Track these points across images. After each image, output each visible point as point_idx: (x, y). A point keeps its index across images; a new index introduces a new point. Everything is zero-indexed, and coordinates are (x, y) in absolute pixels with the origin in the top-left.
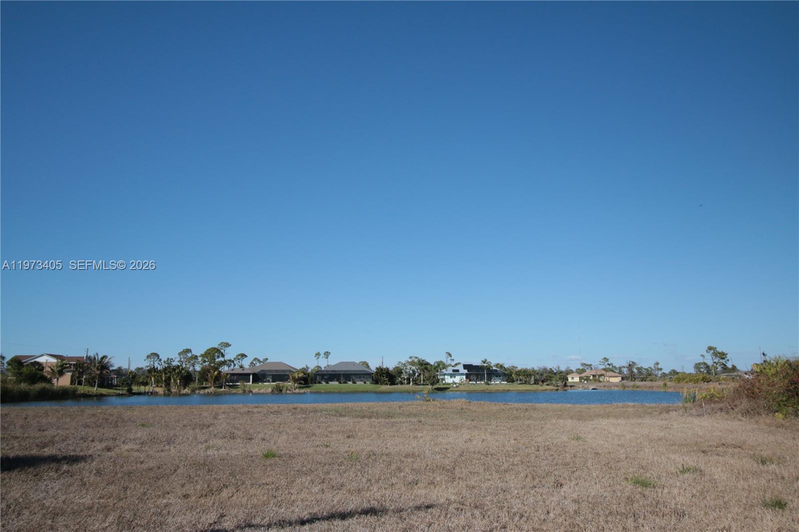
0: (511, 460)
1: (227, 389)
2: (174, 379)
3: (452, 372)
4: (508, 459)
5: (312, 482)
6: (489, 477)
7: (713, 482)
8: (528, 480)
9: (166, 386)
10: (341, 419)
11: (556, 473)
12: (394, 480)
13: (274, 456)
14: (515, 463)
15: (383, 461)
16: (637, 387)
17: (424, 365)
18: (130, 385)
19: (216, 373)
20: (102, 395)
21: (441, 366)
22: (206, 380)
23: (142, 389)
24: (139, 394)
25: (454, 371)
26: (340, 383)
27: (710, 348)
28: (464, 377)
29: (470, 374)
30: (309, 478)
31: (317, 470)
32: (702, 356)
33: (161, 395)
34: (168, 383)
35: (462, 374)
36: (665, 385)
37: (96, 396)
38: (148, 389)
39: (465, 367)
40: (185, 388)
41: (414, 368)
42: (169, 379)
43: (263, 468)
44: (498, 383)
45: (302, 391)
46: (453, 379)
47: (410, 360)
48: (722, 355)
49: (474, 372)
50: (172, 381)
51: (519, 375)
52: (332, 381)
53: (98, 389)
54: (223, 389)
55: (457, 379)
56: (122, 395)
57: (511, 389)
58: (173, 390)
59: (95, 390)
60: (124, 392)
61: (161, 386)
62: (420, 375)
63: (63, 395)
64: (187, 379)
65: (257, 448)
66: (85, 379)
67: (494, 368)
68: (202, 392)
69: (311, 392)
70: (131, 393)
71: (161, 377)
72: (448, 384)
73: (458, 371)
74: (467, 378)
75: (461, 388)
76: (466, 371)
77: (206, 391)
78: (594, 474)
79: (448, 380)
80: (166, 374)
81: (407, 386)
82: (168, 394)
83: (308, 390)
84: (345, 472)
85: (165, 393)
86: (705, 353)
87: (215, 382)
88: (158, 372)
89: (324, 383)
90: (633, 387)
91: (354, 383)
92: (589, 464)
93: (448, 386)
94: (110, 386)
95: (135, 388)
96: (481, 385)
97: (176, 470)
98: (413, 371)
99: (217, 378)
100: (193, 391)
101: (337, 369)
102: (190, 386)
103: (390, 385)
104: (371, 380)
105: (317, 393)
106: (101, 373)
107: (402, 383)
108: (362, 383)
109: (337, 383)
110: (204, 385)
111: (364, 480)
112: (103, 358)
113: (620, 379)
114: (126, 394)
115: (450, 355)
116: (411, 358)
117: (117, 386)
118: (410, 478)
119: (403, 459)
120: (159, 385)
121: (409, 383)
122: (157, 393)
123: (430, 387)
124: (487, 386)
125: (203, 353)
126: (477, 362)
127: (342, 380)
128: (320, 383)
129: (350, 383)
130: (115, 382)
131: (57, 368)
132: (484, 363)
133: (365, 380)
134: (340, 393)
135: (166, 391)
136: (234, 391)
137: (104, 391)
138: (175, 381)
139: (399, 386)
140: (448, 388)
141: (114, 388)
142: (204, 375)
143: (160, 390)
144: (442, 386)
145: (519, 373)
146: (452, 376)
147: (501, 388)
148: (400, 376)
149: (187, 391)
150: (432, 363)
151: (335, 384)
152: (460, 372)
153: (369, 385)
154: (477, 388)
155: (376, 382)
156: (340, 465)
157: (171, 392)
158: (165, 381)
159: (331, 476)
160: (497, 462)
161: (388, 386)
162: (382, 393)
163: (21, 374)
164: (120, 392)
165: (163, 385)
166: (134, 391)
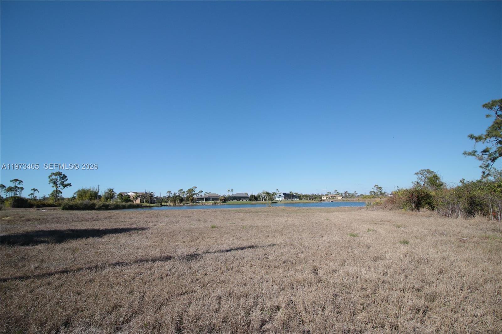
0: (303, 228)
1: (196, 204)
3: (278, 196)
4: (302, 227)
5: (230, 236)
6: (295, 234)
7: (380, 234)
8: (310, 235)
10: (239, 214)
11: (320, 232)
12: (260, 235)
13: (215, 227)
14: (305, 229)
15: (256, 228)
16: (348, 201)
17: (268, 194)
18: (161, 203)
19: (192, 198)
20: (151, 206)
21: (274, 194)
22: (189, 200)
23: (166, 204)
24: (165, 206)
25: (279, 196)
26: (237, 201)
27: (376, 186)
28: (283, 198)
29: (285, 197)
30: (228, 235)
31: (231, 232)
32: (373, 188)
33: (172, 206)
34: (175, 202)
35: (282, 197)
36: (359, 199)
37: (149, 207)
38: (167, 204)
39: (284, 194)
40: (181, 203)
41: (264, 195)
42: (175, 200)
43: (211, 232)
44: (296, 200)
45: (223, 204)
46: (279, 199)
47: (263, 192)
48: (380, 188)
49: (287, 196)
51: (304, 197)
52: (234, 200)
54: (195, 204)
55: (281, 199)
56: (158, 206)
57: (301, 202)
58: (177, 204)
59: (149, 204)
60: (159, 205)
62: (267, 197)
63: (137, 207)
64: (182, 200)
65: (209, 225)
66: (145, 201)
67: (294, 194)
68: (187, 205)
69: (227, 204)
70: (161, 205)
71: (172, 199)
72: (278, 201)
73: (281, 196)
74: (284, 198)
75: (282, 202)
76: (284, 196)
77: (189, 204)
78: (335, 232)
79: (277, 199)
80: (174, 198)
81: (262, 201)
82: (175, 205)
83: (226, 204)
84: (242, 233)
86: (374, 188)
87: (192, 201)
89: (231, 201)
90: (347, 200)
91: (242, 201)
92: (333, 229)
93: (277, 201)
94: (154, 203)
95: (163, 204)
96: (289, 201)
97: (180, 233)
98: (264, 196)
99: (192, 200)
100: (184, 204)
101: (236, 196)
102: (183, 203)
103: (256, 201)
104: (248, 199)
105: (229, 204)
106: (151, 198)
107: (260, 201)
108: (245, 201)
109: (236, 201)
110: (188, 202)
111: (249, 236)
112: (151, 193)
113: (342, 197)
115: (278, 190)
116: (263, 191)
117: (157, 203)
118: (266, 234)
119: (263, 228)
120: (172, 202)
121: (263, 200)
123: (270, 202)
124: (292, 201)
125: (187, 191)
126: (288, 192)
127: (238, 200)
128: (230, 201)
129: (241, 201)
130: (156, 201)
131: (135, 197)
132: (291, 192)
133: (246, 199)
134: (237, 204)
136: (199, 204)
137: (152, 205)
138: (177, 201)
139: (259, 201)
140: (277, 202)
142: (187, 199)
143: (172, 204)
144: (275, 201)
145: (304, 196)
146: (278, 197)
147: (297, 202)
148: (259, 198)
149: (181, 204)
150: (271, 193)
151: (235, 201)
152: (282, 196)
153: (248, 202)
154: (288, 202)
155: (251, 200)
156: (240, 230)
158: (174, 201)
159: (236, 234)
160: (298, 229)
161: (255, 202)
162: (253, 204)
163: (122, 199)
164: (158, 205)
165: (173, 202)
166: (163, 205)
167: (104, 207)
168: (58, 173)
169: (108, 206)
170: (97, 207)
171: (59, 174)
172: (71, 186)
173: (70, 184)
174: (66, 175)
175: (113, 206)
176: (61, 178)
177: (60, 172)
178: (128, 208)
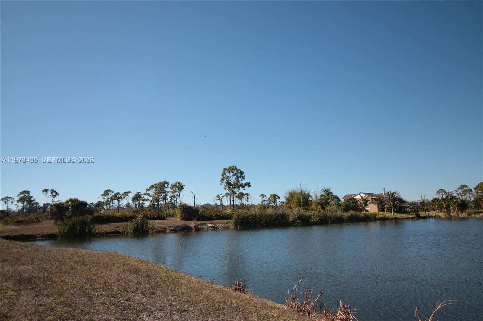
2: (452, 207)
9: (447, 211)
18: (416, 211)
20: (396, 219)
23: (427, 213)
24: (425, 218)
33: (442, 218)
34: (448, 208)
37: (392, 219)
38: (432, 213)
40: (462, 213)
42: (449, 206)
50: (452, 208)
53: (395, 214)
56: (412, 218)
58: (453, 214)
59: (391, 215)
60: (414, 216)
61: (444, 212)
63: (369, 219)
64: (463, 206)
66: (386, 208)
68: (478, 216)
70: (419, 217)
71: (442, 205)
80: (445, 203)
82: (449, 218)
85: (446, 217)
88: (439, 202)
94: (405, 212)
95: (422, 214)
100: (470, 215)
114: (415, 218)
117: (410, 212)
122: (440, 216)
125: (476, 186)
130: (408, 210)
131: (363, 201)
135: (447, 216)
137: (399, 215)
138: (454, 208)
141: (407, 213)
142: (478, 203)
143: (442, 215)
149: (464, 215)
157: (451, 216)
163: (340, 205)
164: (411, 216)
165: (445, 211)
166: (420, 216)
167: (300, 221)
168: (231, 167)
169: (309, 218)
170: (291, 219)
171: (232, 169)
172: (250, 186)
173: (249, 183)
174: (242, 170)
175: (318, 218)
176: (235, 174)
177: (233, 166)
178: (348, 222)
